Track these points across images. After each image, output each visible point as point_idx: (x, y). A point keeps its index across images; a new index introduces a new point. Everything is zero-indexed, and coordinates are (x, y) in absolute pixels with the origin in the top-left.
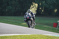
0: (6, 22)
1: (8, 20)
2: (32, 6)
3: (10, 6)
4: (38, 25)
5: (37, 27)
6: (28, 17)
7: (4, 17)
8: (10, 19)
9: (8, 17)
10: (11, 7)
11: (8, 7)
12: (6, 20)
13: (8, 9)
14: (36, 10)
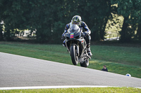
0: (51, 57)
1: (56, 54)
2: (110, 22)
3: (59, 22)
4: (124, 65)
5: (123, 69)
6: (72, 34)
7: (46, 46)
8: (59, 52)
9: (55, 45)
10: (62, 24)
11: (56, 23)
12: (50, 53)
13: (55, 29)
14: (120, 30)
